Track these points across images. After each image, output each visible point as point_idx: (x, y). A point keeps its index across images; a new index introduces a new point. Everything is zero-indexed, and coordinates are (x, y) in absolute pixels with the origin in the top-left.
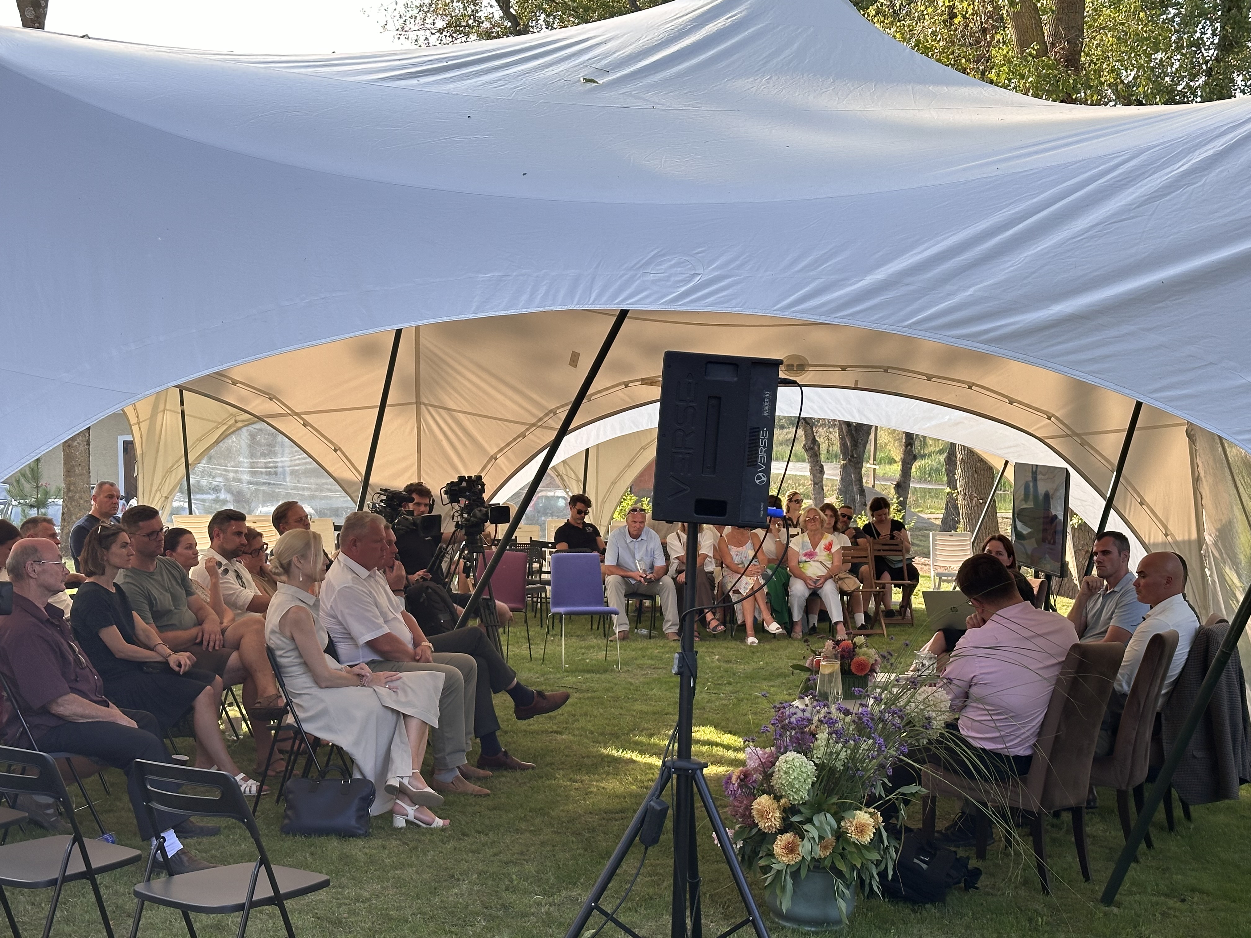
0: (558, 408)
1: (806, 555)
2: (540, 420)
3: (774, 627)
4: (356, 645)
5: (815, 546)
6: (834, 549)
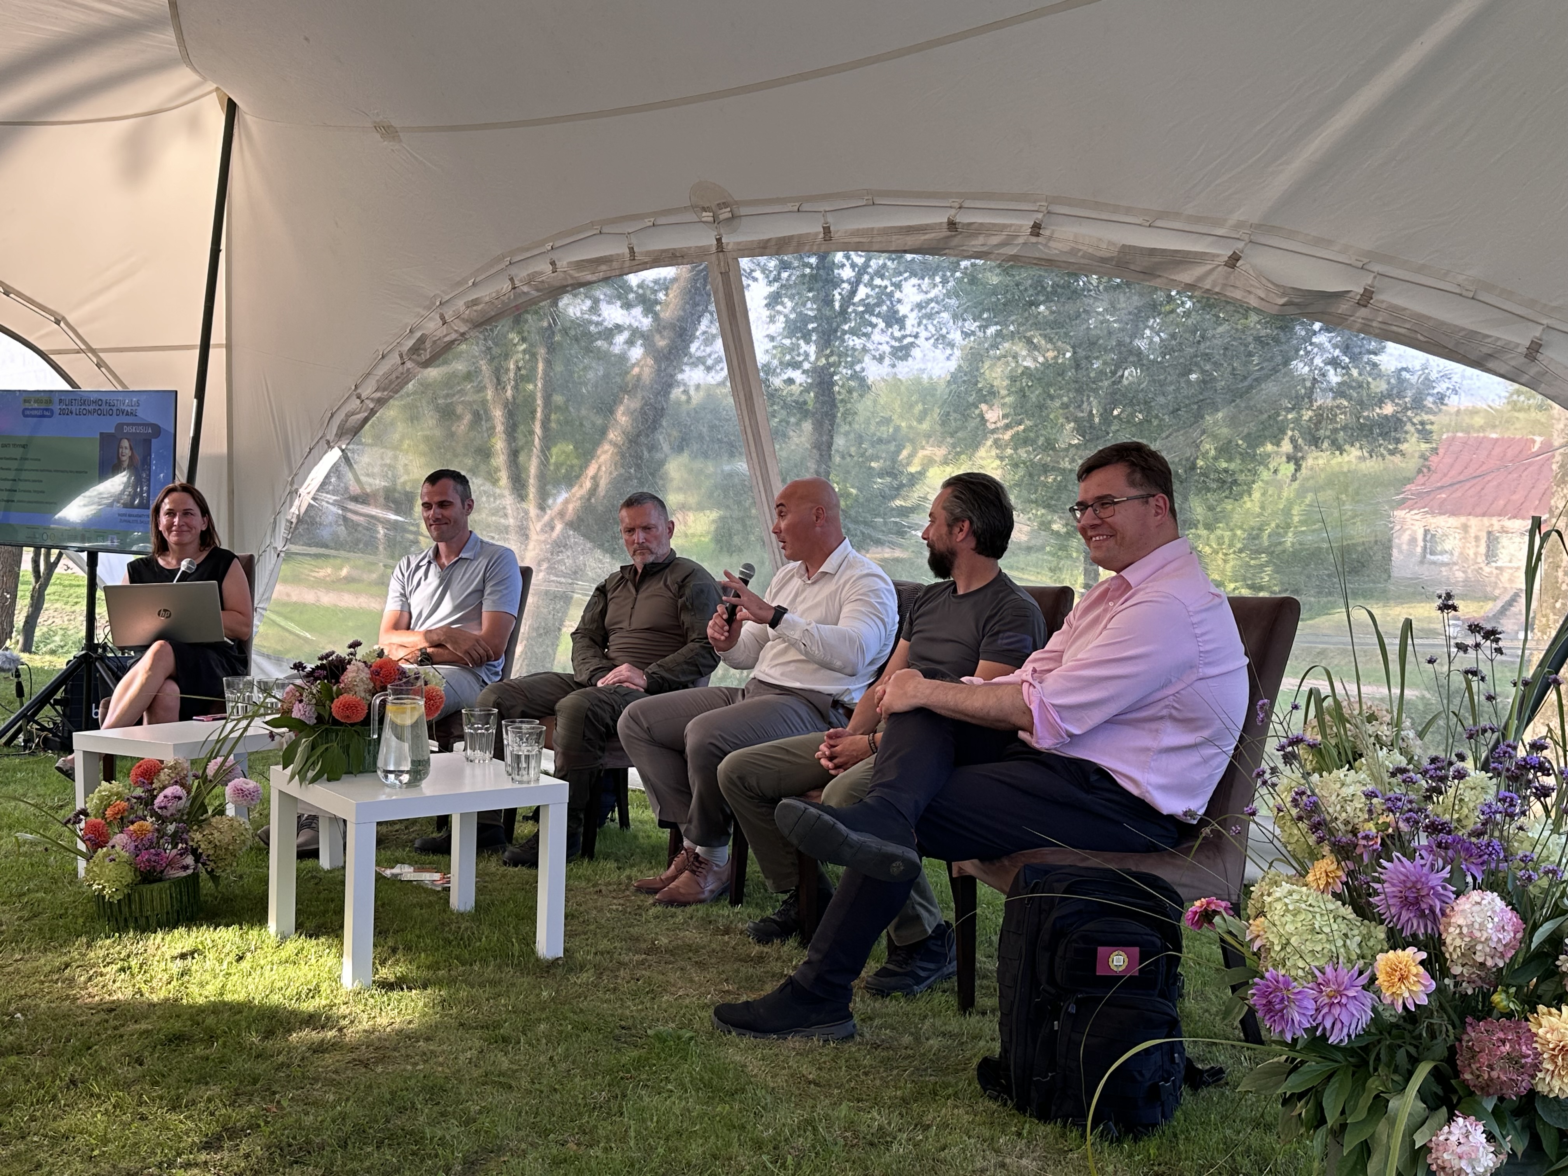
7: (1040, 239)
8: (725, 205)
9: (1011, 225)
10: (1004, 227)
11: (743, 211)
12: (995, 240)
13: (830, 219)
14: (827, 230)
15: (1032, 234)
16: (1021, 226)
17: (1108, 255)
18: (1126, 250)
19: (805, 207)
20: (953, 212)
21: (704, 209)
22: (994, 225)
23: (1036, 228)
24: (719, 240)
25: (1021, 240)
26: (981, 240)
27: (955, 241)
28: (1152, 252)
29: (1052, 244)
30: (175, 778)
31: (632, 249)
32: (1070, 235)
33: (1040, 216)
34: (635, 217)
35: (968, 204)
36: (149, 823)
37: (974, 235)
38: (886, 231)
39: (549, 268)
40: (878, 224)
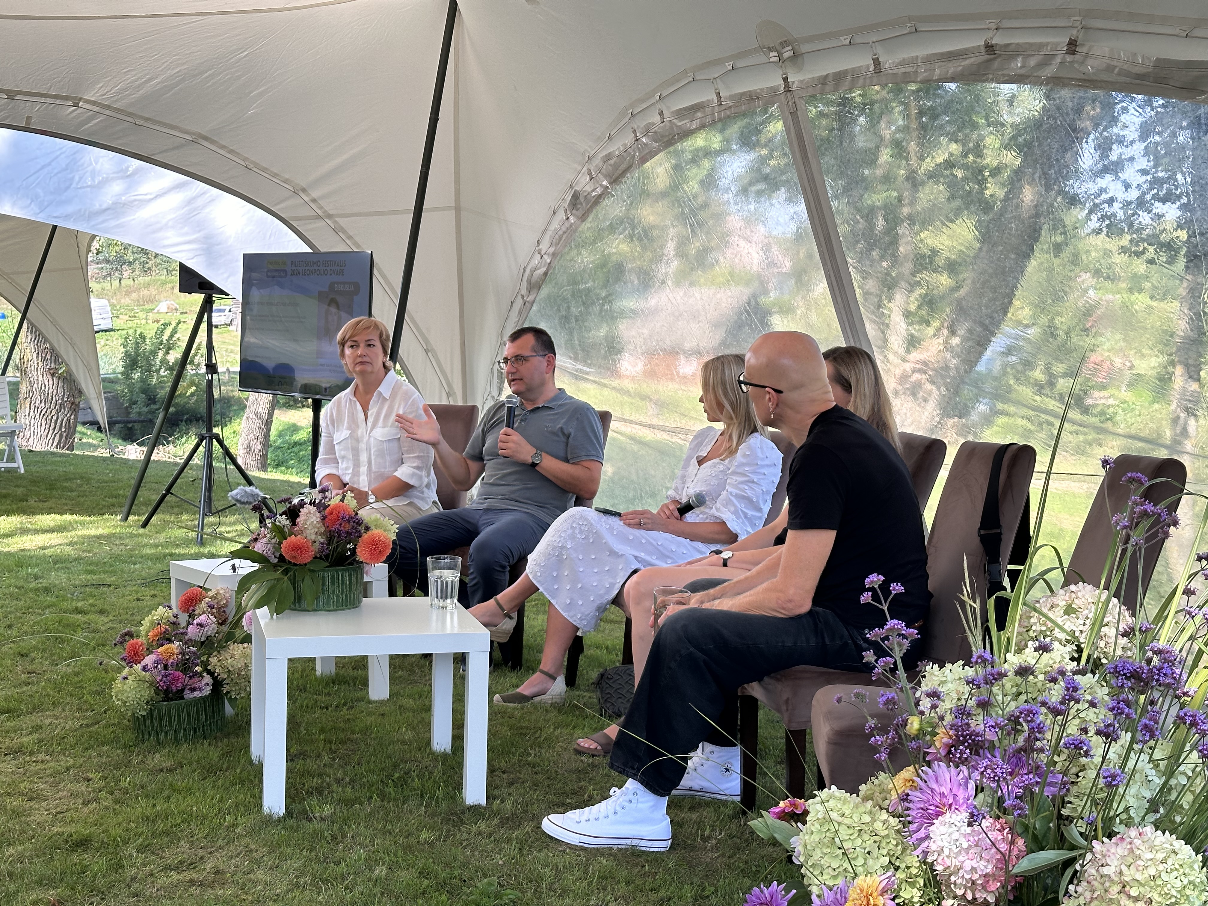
7: (1078, 58)
8: (787, 43)
9: (1047, 44)
10: (1040, 47)
11: (804, 48)
12: (1034, 61)
13: (879, 50)
14: (877, 62)
15: (1068, 52)
16: (1057, 44)
17: (1144, 71)
18: (1162, 64)
19: (858, 39)
20: (990, 34)
21: (771, 50)
22: (1031, 44)
23: (1073, 45)
24: (785, 79)
25: (1058, 60)
26: (1020, 61)
27: (996, 64)
28: (1189, 65)
29: (1091, 62)
30: (211, 607)
31: (718, 94)
32: (1106, 51)
33: (1074, 32)
34: (718, 62)
35: (1006, 24)
36: (175, 646)
37: (1013, 57)
38: (930, 59)
39: (658, 118)
40: (921, 51)
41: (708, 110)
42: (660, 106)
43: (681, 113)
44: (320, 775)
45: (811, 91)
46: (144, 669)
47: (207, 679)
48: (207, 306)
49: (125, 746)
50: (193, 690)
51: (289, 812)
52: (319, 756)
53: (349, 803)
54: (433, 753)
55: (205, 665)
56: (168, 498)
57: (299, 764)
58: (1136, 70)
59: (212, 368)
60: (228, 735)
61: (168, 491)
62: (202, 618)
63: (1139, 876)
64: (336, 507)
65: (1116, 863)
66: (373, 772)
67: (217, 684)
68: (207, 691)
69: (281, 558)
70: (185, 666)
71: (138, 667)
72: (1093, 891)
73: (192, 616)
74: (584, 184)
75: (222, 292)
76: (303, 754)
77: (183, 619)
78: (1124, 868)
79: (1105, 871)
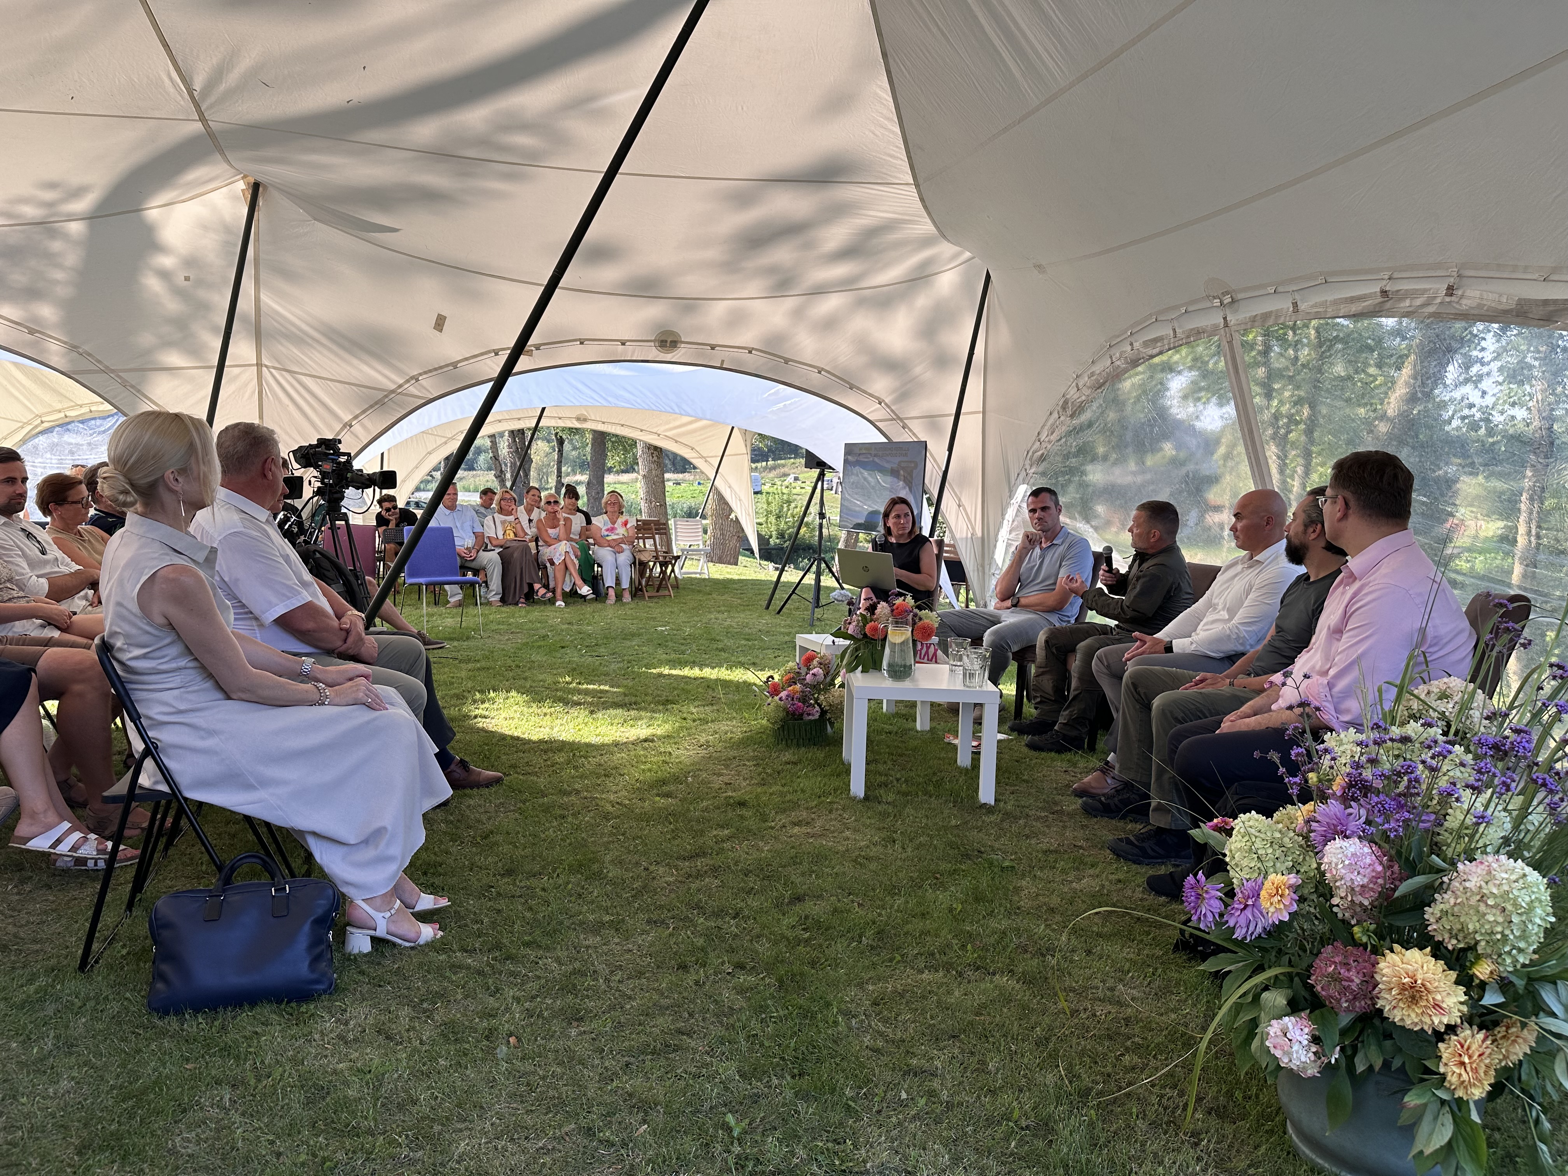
0: (420, 374)
1: (607, 530)
2: (400, 386)
3: (585, 590)
4: (261, 625)
5: (614, 523)
6: (628, 526)
7: (1453, 298)
8: (1227, 293)
9: (1430, 289)
10: (1425, 291)
11: (1240, 296)
12: (1418, 302)
13: (1297, 297)
14: (1295, 305)
15: (1446, 295)
16: (1438, 289)
17: (1508, 307)
18: (1522, 302)
19: (1280, 289)
20: (1384, 282)
21: (1214, 298)
22: (1417, 290)
23: (1450, 291)
24: (1225, 319)
25: (1438, 300)
26: (1407, 303)
27: (1388, 305)
28: (1546, 302)
29: (1464, 301)
30: (821, 664)
31: (1174, 330)
32: (1477, 294)
33: (1452, 280)
34: (1176, 307)
35: (1395, 275)
36: (798, 687)
37: (1402, 299)
38: (1336, 302)
39: (1129, 348)
40: (1330, 297)
41: (1166, 342)
42: (1132, 339)
43: (1146, 344)
44: (886, 775)
45: (1243, 327)
46: (781, 699)
47: (817, 708)
48: (821, 476)
49: (768, 746)
50: (809, 714)
51: (867, 798)
52: (885, 762)
53: (906, 794)
54: (958, 768)
55: (816, 700)
56: (794, 596)
57: (872, 767)
58: (1501, 307)
59: (822, 515)
60: (829, 745)
61: (793, 592)
62: (815, 671)
63: (1495, 891)
64: (900, 605)
65: (1475, 879)
66: (919, 776)
67: (823, 712)
68: (817, 716)
69: (865, 635)
70: (804, 699)
71: (777, 698)
72: (1456, 898)
73: (809, 669)
74: (1072, 394)
75: (830, 468)
76: (876, 761)
77: (804, 670)
78: (1483, 884)
79: (1467, 884)
